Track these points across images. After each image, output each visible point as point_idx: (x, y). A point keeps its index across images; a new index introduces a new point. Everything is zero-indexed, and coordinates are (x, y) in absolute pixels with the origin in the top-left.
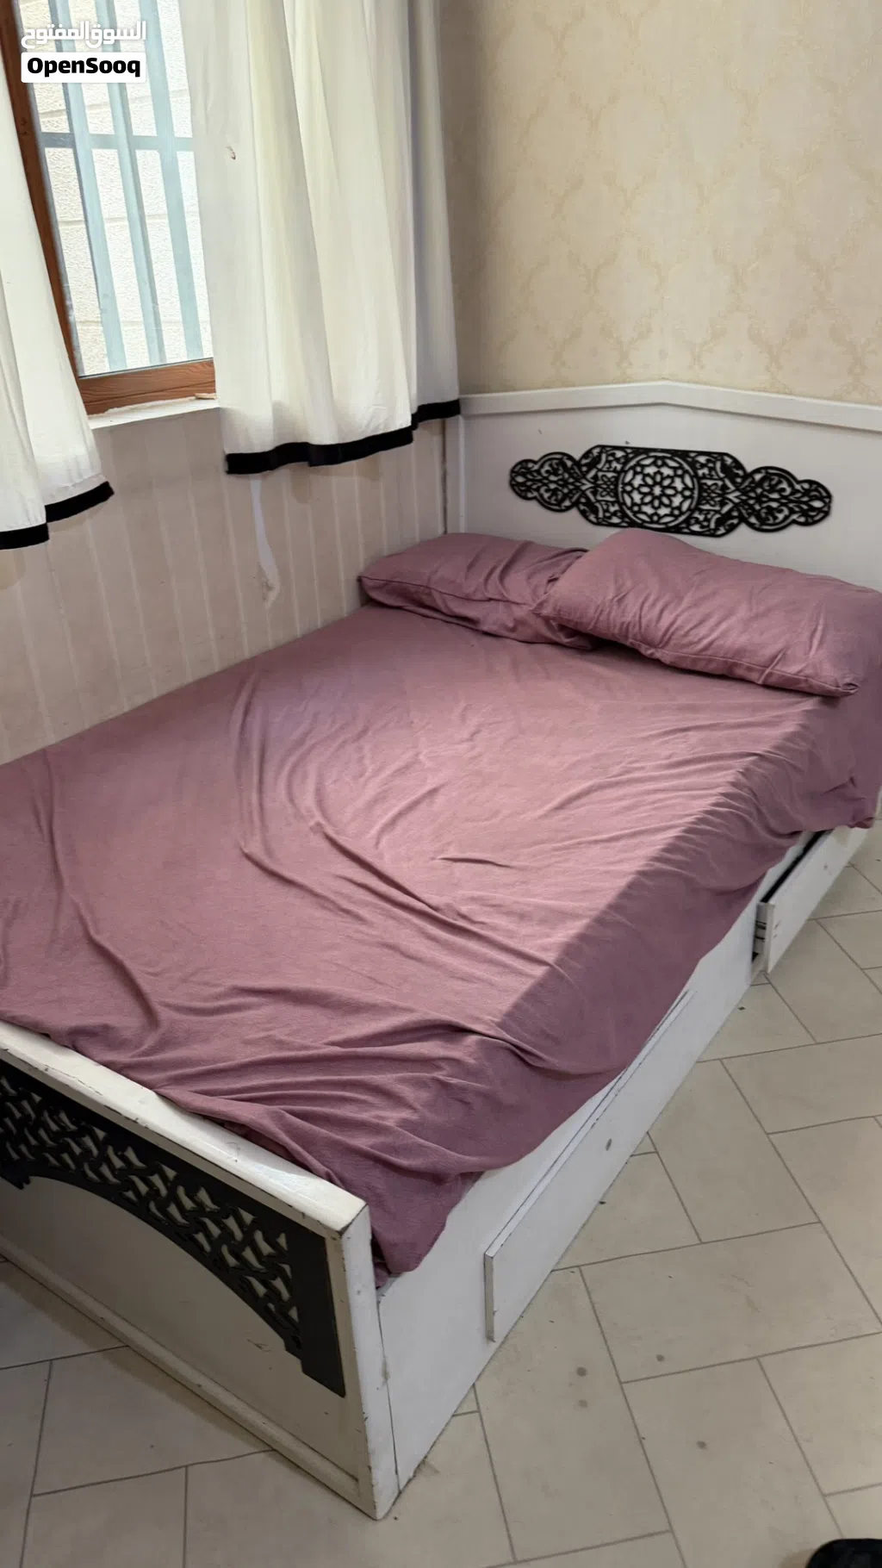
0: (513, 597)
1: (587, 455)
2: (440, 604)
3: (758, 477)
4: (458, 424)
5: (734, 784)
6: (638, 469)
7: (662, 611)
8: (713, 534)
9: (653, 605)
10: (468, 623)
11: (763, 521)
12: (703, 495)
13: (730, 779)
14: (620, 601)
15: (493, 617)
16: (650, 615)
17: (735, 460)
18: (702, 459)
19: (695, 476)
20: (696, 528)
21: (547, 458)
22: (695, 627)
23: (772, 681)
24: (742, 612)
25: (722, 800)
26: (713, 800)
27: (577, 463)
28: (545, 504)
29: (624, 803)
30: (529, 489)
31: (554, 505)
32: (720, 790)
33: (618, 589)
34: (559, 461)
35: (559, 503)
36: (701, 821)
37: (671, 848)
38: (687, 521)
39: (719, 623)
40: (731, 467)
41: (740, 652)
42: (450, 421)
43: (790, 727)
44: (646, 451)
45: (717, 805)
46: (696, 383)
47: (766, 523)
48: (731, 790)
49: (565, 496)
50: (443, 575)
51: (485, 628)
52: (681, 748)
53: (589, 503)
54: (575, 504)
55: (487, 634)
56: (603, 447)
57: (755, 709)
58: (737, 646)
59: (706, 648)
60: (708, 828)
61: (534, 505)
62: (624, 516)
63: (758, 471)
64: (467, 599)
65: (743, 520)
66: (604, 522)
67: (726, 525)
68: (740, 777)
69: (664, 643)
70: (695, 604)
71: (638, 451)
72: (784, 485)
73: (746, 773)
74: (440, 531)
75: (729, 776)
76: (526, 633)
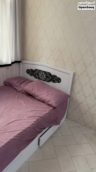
0: (21, 87)
1: (35, 70)
2: (13, 86)
3: (53, 76)
4: (21, 64)
5: (35, 122)
6: (40, 73)
7: (37, 92)
8: (48, 82)
9: (36, 91)
10: (16, 89)
11: (53, 81)
12: (47, 77)
13: (34, 121)
14: (32, 90)
15: (19, 89)
16: (35, 92)
17: (51, 73)
18: (47, 73)
19: (46, 75)
20: (46, 81)
21: (30, 69)
22: (40, 95)
23: (48, 104)
24: (46, 94)
25: (31, 125)
26: (30, 125)
27: (34, 71)
28: (30, 75)
29: (17, 124)
30: (28, 73)
31: (31, 75)
32: (32, 123)
33: (32, 89)
34: (32, 70)
35: (32, 75)
36: (26, 129)
37: (19, 134)
38: (45, 80)
39: (43, 95)
40: (50, 74)
41: (45, 100)
42: (20, 63)
43: (47, 112)
44: (41, 71)
45: (30, 126)
46: (47, 63)
47: (54, 82)
48: (34, 123)
49: (32, 74)
50: (15, 83)
51: (17, 90)
52: (31, 114)
53: (35, 76)
54: (33, 75)
55: (18, 91)
56: (37, 69)
57: (45, 108)
58: (44, 99)
59: (41, 98)
60: (27, 130)
61: (29, 75)
62: (39, 78)
63: (53, 75)
64: (16, 86)
65: (51, 81)
66: (36, 78)
67: (49, 81)
68: (36, 121)
69: (37, 96)
70: (41, 92)
71: (40, 71)
72: (56, 77)
73: (37, 120)
74: (18, 76)
75: (34, 120)
76: (22, 92)
